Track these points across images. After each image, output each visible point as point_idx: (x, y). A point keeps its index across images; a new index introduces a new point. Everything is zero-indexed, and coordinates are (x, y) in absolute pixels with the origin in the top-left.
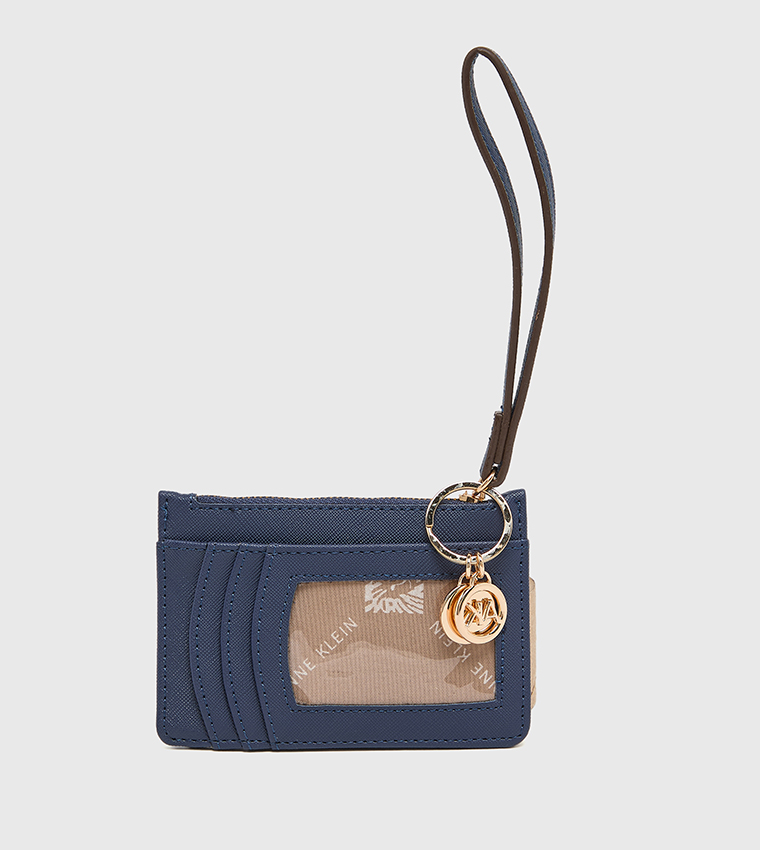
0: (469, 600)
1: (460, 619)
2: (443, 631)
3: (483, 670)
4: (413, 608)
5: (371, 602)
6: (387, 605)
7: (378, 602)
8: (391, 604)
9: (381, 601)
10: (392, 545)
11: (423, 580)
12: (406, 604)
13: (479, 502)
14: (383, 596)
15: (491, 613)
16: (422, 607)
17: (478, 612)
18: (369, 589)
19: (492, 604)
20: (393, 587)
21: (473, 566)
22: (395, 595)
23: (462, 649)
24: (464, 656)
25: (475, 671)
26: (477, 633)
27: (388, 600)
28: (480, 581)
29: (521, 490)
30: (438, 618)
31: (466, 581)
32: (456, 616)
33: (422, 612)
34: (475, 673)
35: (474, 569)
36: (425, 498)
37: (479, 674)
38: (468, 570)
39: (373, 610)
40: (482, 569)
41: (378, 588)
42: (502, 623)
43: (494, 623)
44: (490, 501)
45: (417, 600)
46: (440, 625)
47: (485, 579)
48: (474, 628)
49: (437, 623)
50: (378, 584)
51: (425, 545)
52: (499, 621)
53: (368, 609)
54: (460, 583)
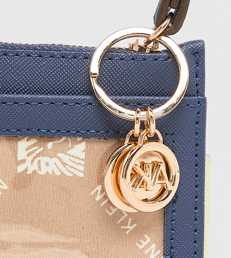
0: (136, 161)
1: (126, 183)
2: (106, 197)
3: (149, 245)
4: (72, 170)
5: (24, 161)
6: (43, 165)
7: (32, 161)
8: (47, 164)
9: (36, 161)
10: (50, 97)
11: (85, 137)
12: (64, 164)
13: (151, 52)
14: (38, 155)
15: (161, 178)
16: (82, 168)
17: (146, 176)
18: (23, 145)
19: (163, 167)
20: (50, 145)
21: (142, 123)
22: (52, 154)
23: (126, 219)
24: (128, 227)
25: (141, 244)
26: (146, 200)
27: (44, 160)
28: (150, 140)
29: (199, 41)
30: (101, 181)
31: (134, 139)
32: (122, 181)
33: (81, 175)
34: (141, 247)
35: (143, 126)
36: (90, 46)
37: (146, 248)
38: (137, 126)
39: (26, 170)
40: (153, 126)
41: (34, 145)
42: (174, 189)
43: (164, 190)
44: (164, 51)
45: (77, 161)
46: (103, 190)
47: (155, 139)
48: (142, 193)
49: (99, 188)
50: (33, 141)
51: (88, 97)
52: (170, 187)
53: (20, 169)
54: (127, 142)
